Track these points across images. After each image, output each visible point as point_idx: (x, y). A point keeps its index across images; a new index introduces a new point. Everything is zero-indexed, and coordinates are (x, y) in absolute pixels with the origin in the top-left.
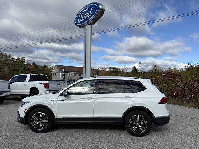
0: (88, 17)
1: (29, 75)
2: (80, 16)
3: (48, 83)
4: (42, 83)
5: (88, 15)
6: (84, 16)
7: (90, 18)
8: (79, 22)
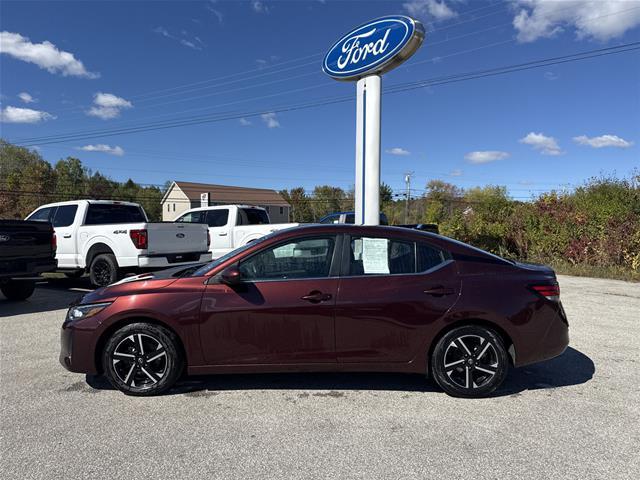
0: (375, 53)
1: (82, 205)
2: (344, 50)
3: (145, 231)
4: (125, 232)
5: (374, 49)
6: (361, 52)
7: (380, 55)
8: (341, 66)
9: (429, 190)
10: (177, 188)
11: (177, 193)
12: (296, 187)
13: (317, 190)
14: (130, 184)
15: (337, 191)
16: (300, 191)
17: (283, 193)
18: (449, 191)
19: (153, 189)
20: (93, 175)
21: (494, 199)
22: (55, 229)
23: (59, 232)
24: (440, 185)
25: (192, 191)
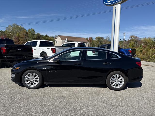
1: (39, 41)
3: (55, 49)
4: (50, 49)
8: (108, 2)
9: (130, 38)
10: (59, 37)
11: (59, 39)
12: (90, 37)
13: (96, 38)
14: (46, 36)
15: (102, 38)
16: (91, 38)
17: (87, 39)
18: (137, 39)
19: (52, 37)
20: (37, 33)
21: (153, 41)
22: (33, 47)
23: (34, 48)
24: (134, 37)
25: (63, 38)
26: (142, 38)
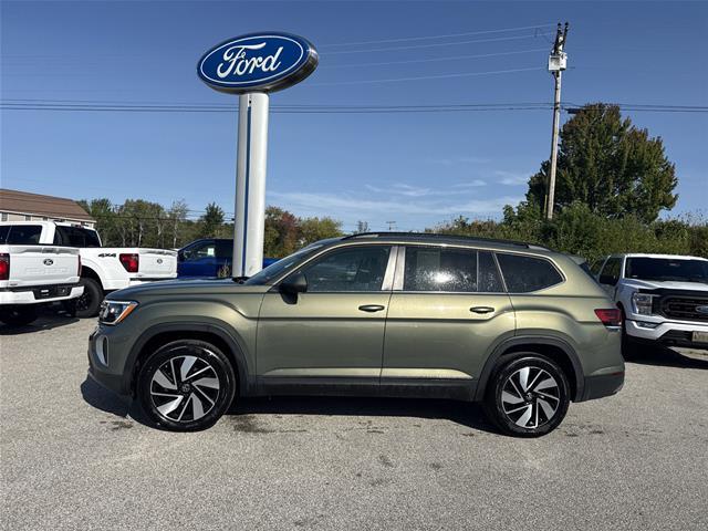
5: (264, 64)
8: (221, 75)
26: (303, 219)
